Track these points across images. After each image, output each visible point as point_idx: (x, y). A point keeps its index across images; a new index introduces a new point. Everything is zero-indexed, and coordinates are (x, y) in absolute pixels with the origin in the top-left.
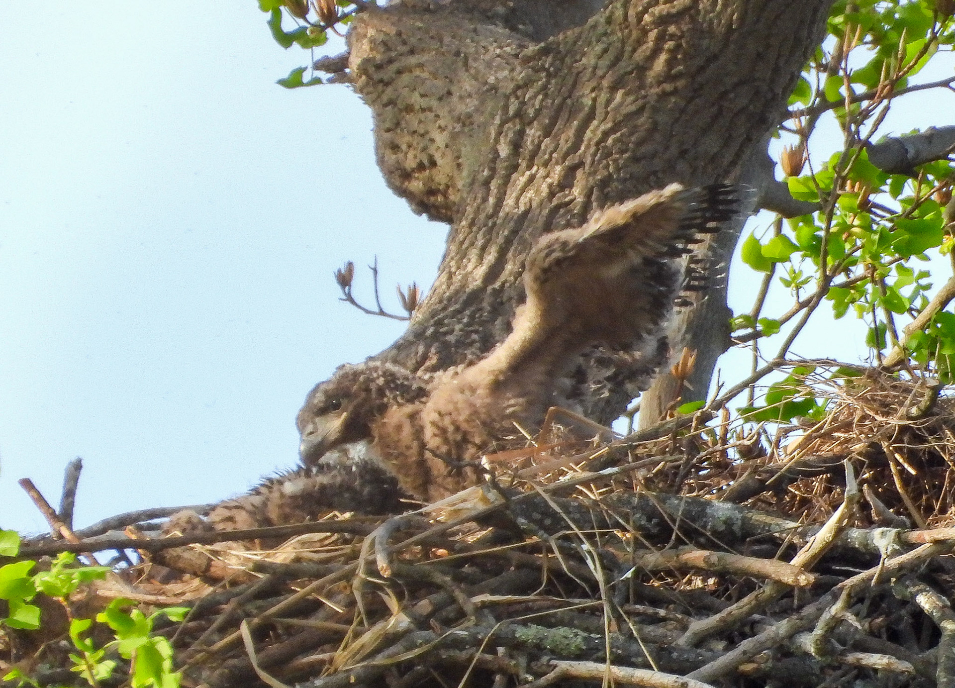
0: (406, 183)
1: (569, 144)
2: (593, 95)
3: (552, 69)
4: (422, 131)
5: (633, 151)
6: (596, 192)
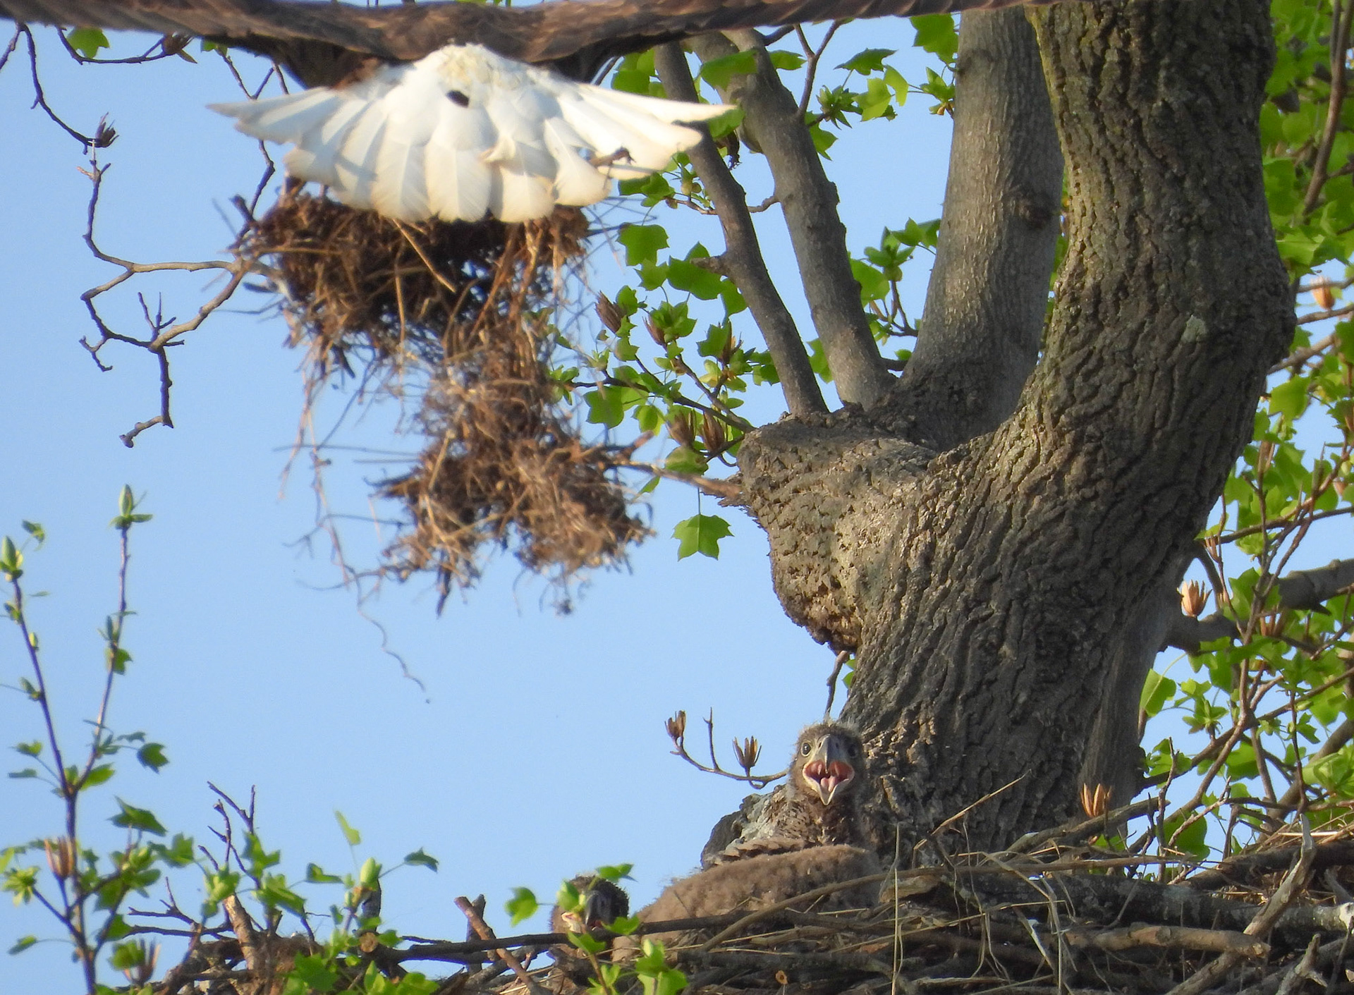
0: (807, 610)
1: (984, 556)
2: (1009, 502)
3: (963, 477)
4: (823, 552)
5: (1053, 561)
6: (1015, 605)
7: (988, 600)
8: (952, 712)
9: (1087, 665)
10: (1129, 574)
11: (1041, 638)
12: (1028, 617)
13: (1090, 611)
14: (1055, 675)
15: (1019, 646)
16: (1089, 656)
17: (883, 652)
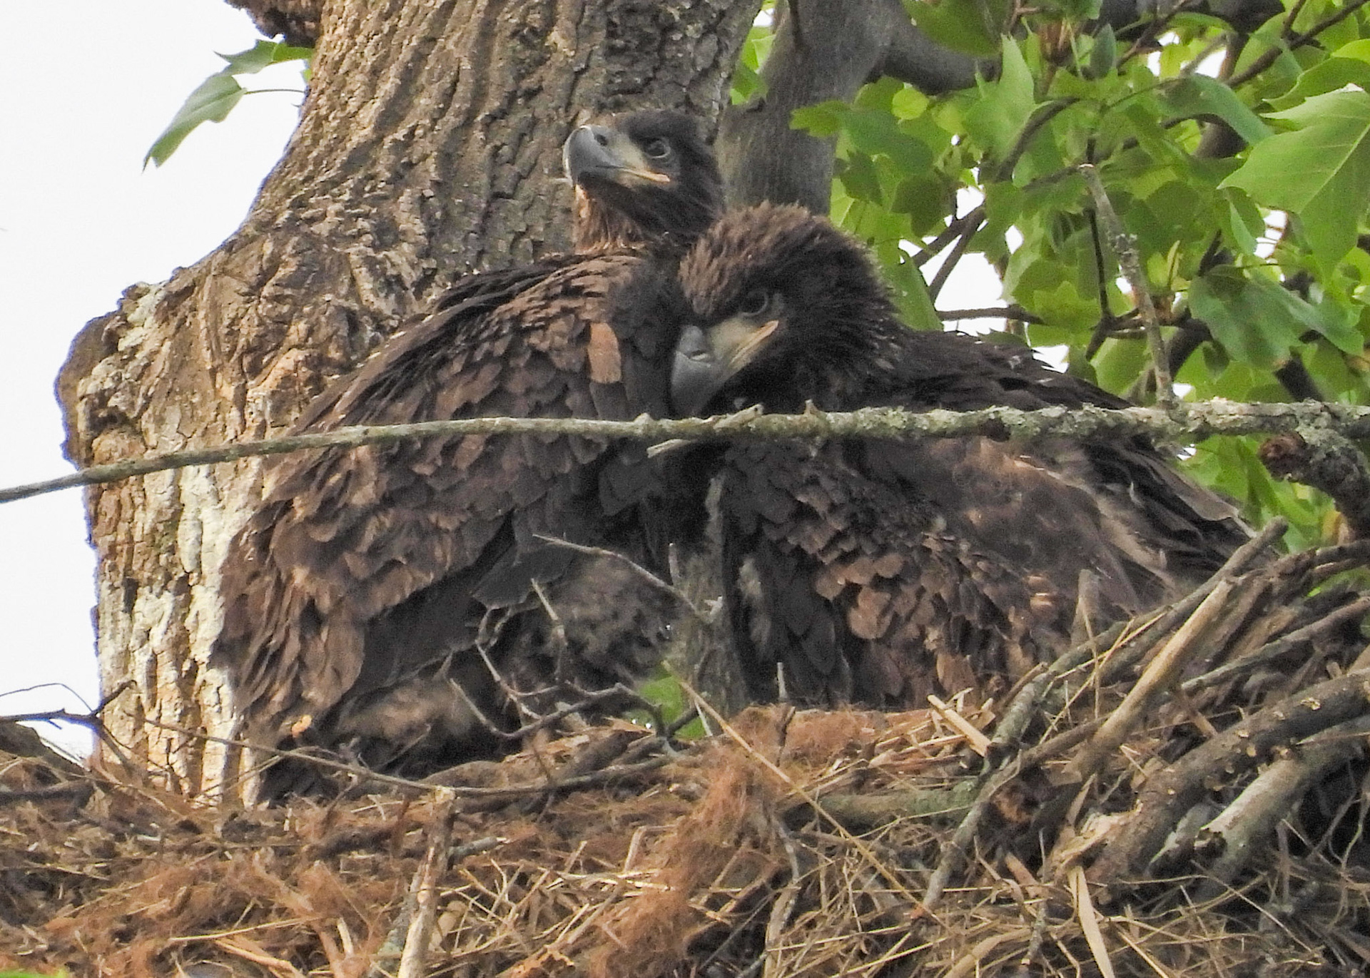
8: (466, 141)
9: (694, 65)
11: (616, 20)
14: (639, 80)
15: (580, 33)
16: (696, 47)
17: (355, 44)
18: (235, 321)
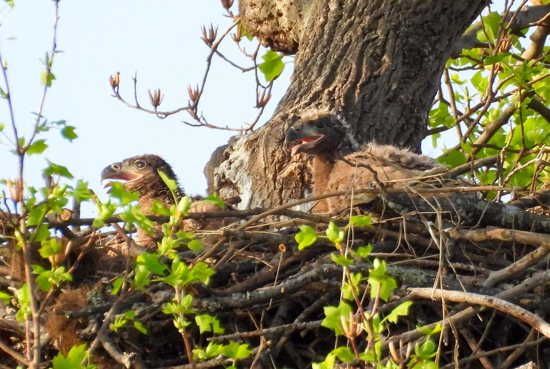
0: (259, 27)
1: (374, 3)
5: (414, 8)
6: (391, 33)
7: (376, 29)
8: (354, 92)
9: (431, 69)
10: (456, 18)
11: (406, 53)
12: (399, 40)
13: (434, 38)
14: (413, 74)
15: (393, 57)
16: (432, 63)
17: (313, 56)
18: (273, 152)
